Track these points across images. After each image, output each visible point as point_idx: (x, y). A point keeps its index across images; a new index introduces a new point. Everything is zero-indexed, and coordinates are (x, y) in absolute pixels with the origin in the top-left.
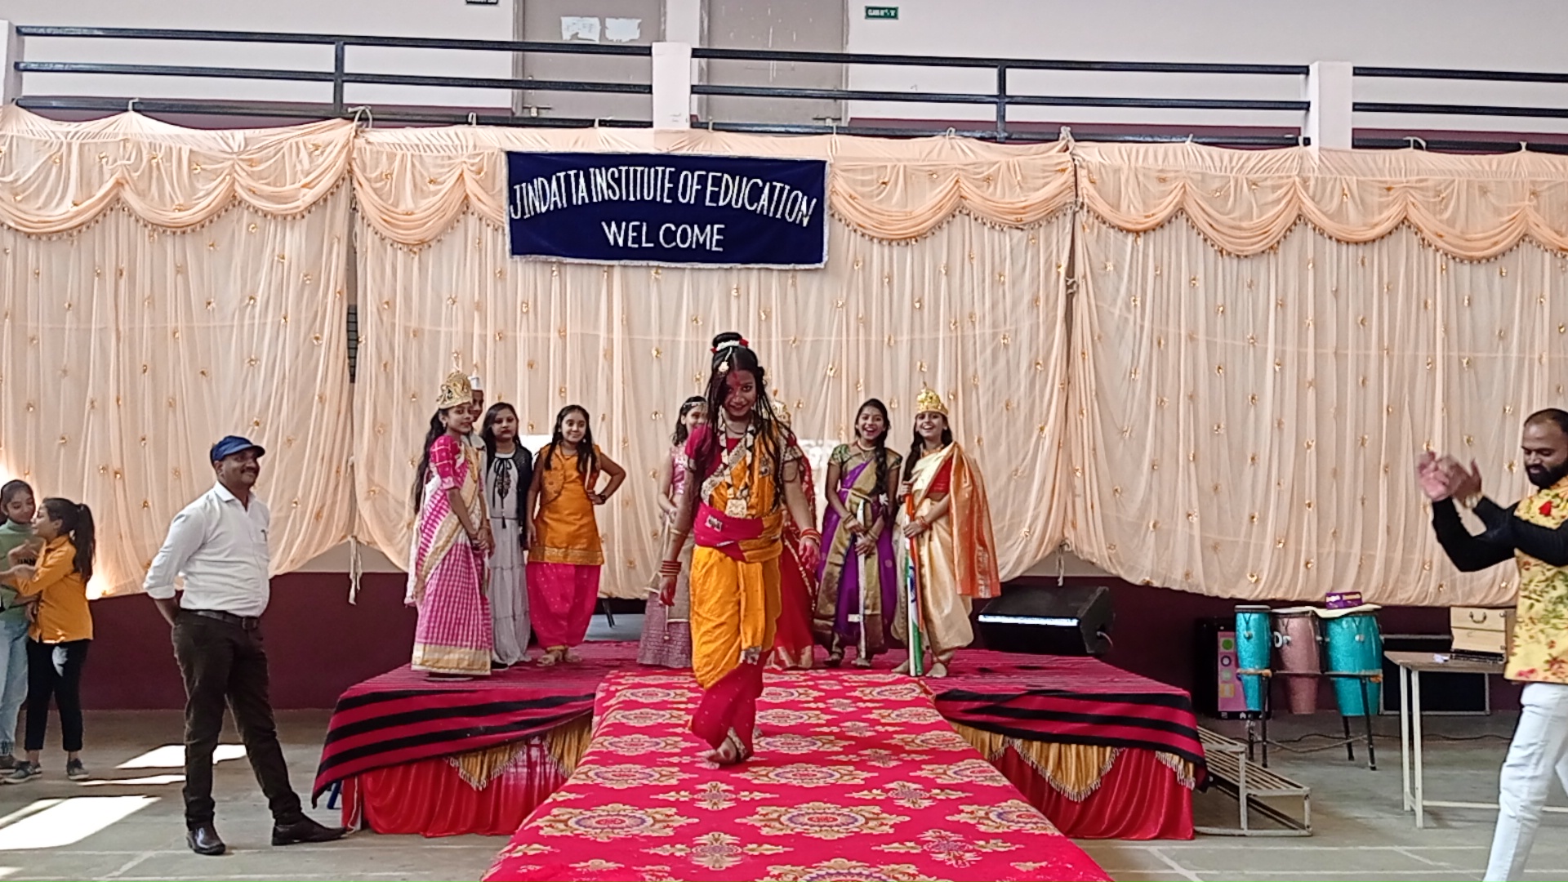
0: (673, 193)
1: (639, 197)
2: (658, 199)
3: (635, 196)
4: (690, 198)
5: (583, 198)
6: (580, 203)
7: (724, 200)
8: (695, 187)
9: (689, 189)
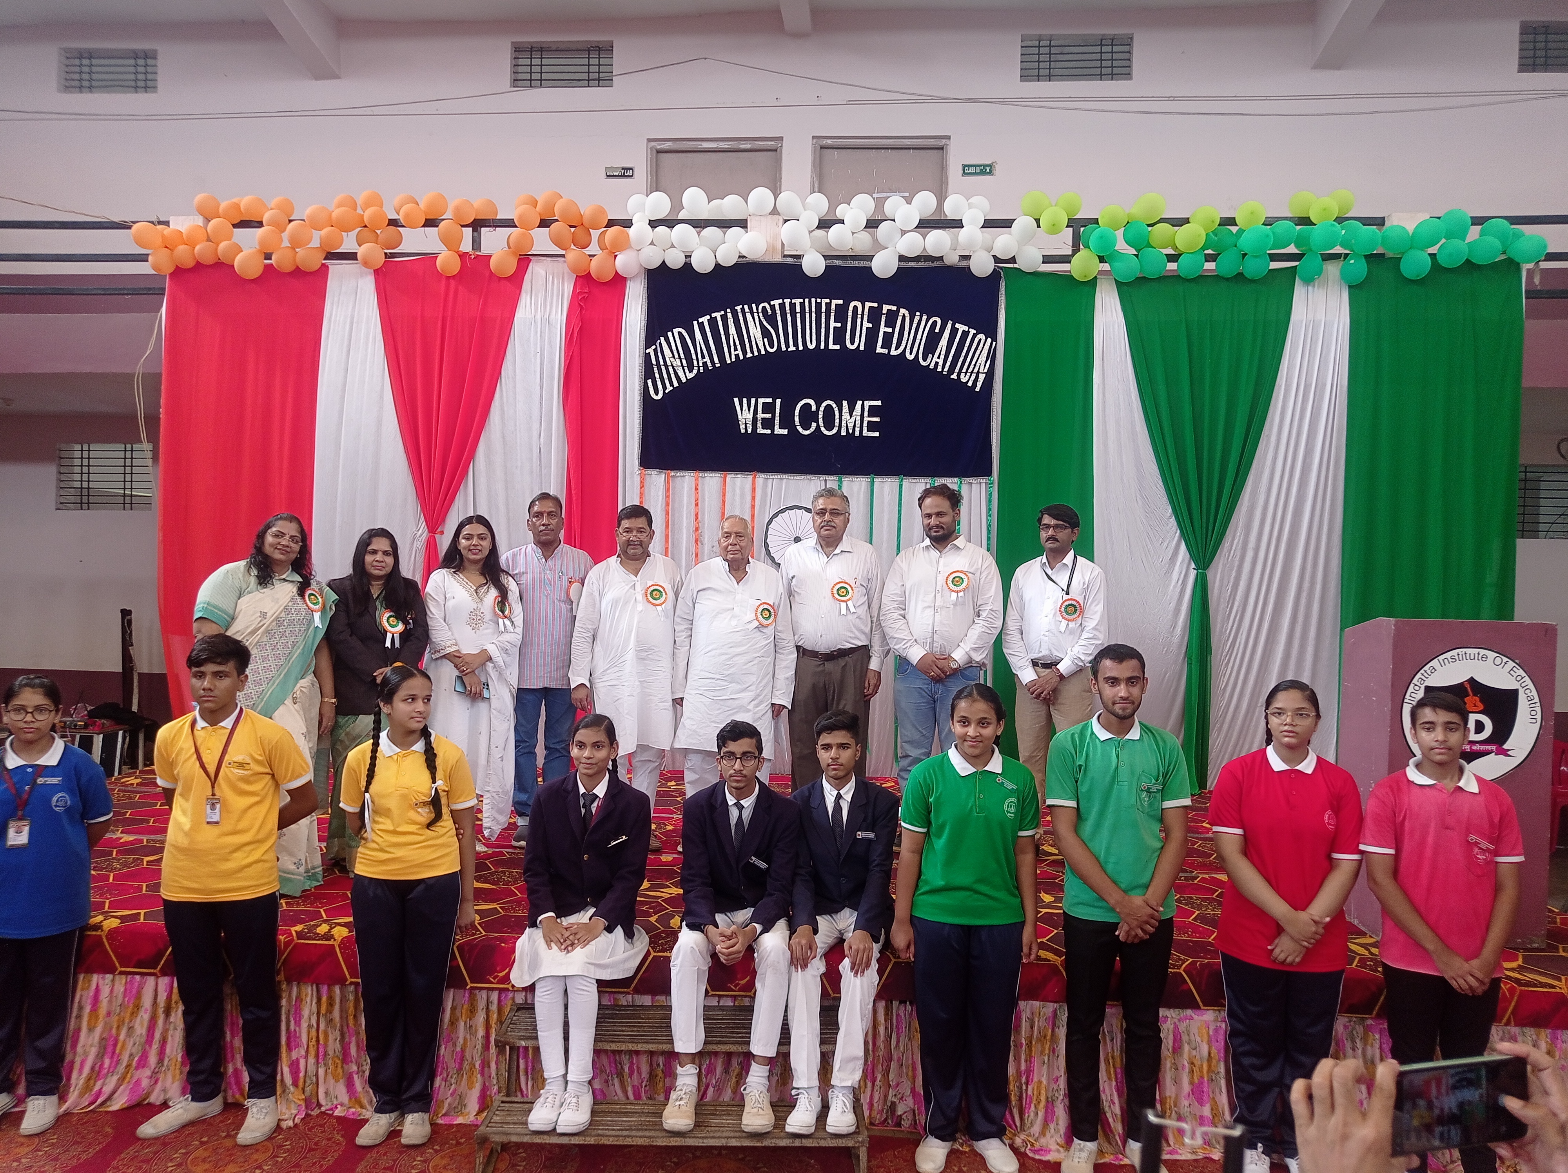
4: (860, 345)
7: (897, 347)
8: (866, 326)
9: (858, 329)
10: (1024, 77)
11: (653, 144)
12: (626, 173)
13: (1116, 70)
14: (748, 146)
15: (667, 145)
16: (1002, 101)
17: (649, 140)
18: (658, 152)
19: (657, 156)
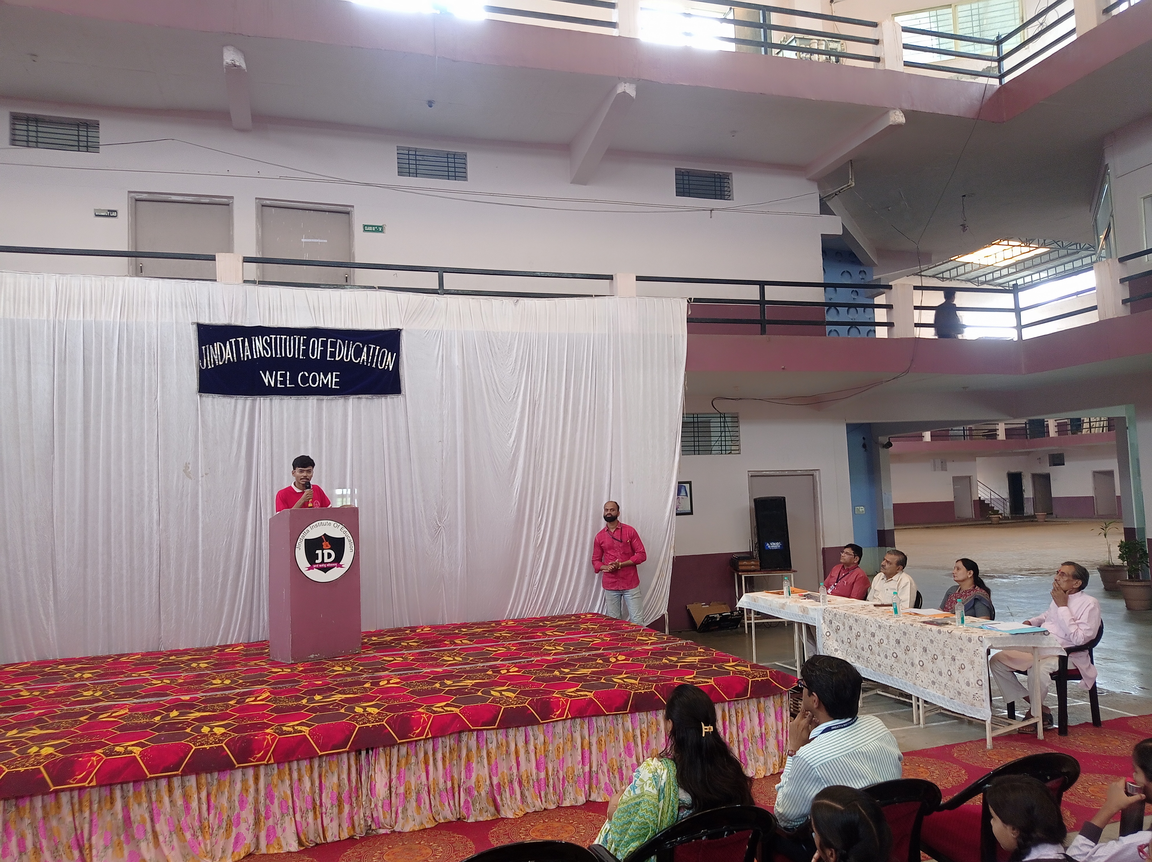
0: (306, 352)
1: (283, 355)
2: (296, 356)
3: (281, 354)
4: (317, 355)
6: (246, 360)
7: (339, 356)
8: (320, 349)
9: (316, 350)
10: (400, 173)
11: (133, 194)
12: (111, 214)
13: (457, 174)
14: (207, 200)
15: (144, 196)
16: (388, 187)
17: (129, 192)
18: (137, 200)
19: (136, 203)
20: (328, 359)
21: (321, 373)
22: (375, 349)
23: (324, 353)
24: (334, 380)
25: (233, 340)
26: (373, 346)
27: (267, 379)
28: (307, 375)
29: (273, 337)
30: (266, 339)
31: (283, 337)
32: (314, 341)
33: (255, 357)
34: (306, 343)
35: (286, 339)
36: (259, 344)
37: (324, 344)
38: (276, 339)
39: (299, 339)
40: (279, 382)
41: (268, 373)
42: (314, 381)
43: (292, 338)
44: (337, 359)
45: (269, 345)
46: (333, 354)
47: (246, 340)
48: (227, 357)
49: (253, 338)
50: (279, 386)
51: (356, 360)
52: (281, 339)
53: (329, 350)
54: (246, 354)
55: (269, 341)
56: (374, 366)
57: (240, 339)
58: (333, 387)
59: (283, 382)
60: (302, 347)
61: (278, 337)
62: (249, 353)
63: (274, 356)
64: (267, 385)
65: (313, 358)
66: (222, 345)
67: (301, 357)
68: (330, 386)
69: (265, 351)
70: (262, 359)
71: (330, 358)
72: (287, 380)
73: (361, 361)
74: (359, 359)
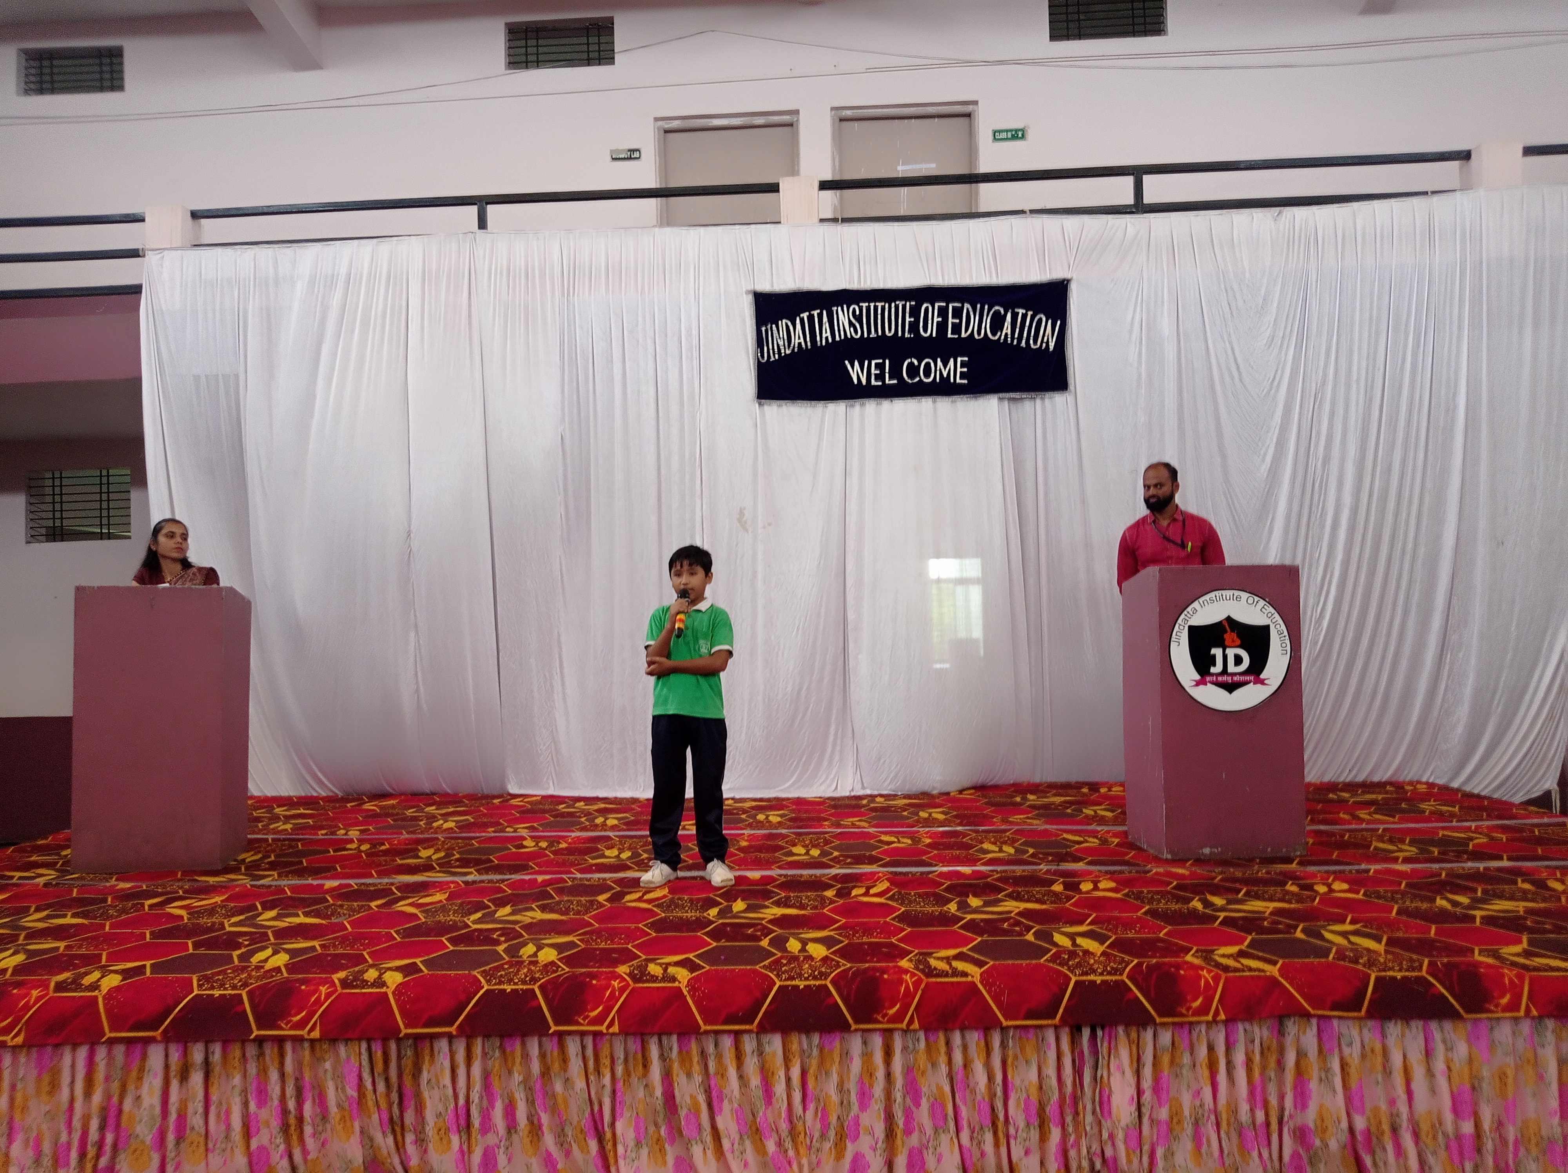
0: (914, 327)
1: (880, 333)
2: (900, 334)
3: (876, 332)
4: (932, 331)
5: (827, 338)
6: (824, 344)
7: (966, 331)
8: (936, 320)
9: (930, 322)
10: (1054, 37)
11: (660, 123)
12: (633, 155)
13: (1147, 26)
14: (761, 121)
15: (676, 124)
16: (1031, 62)
17: (656, 119)
18: (666, 131)
19: (665, 136)
20: (949, 336)
21: (939, 360)
22: (1024, 316)
23: (942, 326)
24: (959, 370)
25: (805, 315)
26: (1021, 311)
27: (856, 372)
28: (916, 363)
29: (865, 305)
30: (854, 310)
31: (880, 305)
32: (927, 309)
33: (837, 338)
34: (915, 312)
35: (883, 308)
36: (843, 316)
37: (943, 312)
38: (868, 308)
39: (904, 307)
40: (873, 377)
41: (856, 363)
42: (927, 373)
43: (893, 305)
44: (963, 335)
45: (859, 319)
46: (957, 328)
47: (825, 312)
48: (797, 341)
49: (834, 309)
50: (873, 382)
51: (994, 334)
52: (876, 308)
53: (950, 320)
54: (824, 335)
55: (858, 313)
56: (1023, 344)
57: (815, 313)
58: (958, 381)
59: (880, 377)
60: (908, 319)
61: (872, 305)
62: (829, 334)
63: (866, 336)
64: (856, 382)
65: (925, 335)
66: (789, 324)
67: (907, 335)
68: (952, 380)
69: (852, 329)
70: (848, 341)
71: (952, 333)
72: (885, 372)
73: (1003, 337)
74: (999, 334)
